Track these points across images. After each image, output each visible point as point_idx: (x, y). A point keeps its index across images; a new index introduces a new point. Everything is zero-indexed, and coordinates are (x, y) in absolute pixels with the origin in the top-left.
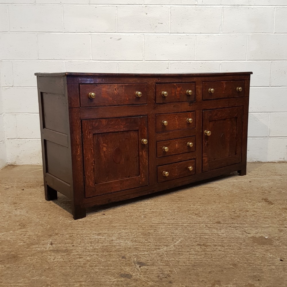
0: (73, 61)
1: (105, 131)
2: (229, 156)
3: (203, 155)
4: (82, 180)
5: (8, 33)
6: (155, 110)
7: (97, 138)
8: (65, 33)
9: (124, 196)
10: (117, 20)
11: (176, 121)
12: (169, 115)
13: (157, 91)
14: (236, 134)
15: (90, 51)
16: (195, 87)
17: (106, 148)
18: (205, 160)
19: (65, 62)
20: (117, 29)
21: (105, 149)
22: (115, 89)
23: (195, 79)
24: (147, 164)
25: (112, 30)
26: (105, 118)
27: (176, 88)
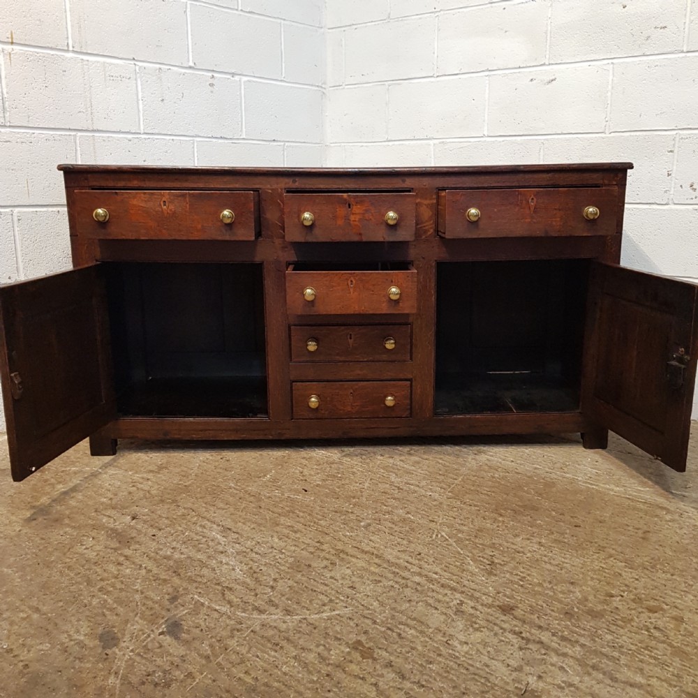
0: (448, 140)
5: (341, 87)
8: (439, 79)
10: (549, 34)
11: (352, 290)
15: (484, 116)
19: (434, 144)
20: (547, 56)
25: (536, 59)
27: (349, 205)
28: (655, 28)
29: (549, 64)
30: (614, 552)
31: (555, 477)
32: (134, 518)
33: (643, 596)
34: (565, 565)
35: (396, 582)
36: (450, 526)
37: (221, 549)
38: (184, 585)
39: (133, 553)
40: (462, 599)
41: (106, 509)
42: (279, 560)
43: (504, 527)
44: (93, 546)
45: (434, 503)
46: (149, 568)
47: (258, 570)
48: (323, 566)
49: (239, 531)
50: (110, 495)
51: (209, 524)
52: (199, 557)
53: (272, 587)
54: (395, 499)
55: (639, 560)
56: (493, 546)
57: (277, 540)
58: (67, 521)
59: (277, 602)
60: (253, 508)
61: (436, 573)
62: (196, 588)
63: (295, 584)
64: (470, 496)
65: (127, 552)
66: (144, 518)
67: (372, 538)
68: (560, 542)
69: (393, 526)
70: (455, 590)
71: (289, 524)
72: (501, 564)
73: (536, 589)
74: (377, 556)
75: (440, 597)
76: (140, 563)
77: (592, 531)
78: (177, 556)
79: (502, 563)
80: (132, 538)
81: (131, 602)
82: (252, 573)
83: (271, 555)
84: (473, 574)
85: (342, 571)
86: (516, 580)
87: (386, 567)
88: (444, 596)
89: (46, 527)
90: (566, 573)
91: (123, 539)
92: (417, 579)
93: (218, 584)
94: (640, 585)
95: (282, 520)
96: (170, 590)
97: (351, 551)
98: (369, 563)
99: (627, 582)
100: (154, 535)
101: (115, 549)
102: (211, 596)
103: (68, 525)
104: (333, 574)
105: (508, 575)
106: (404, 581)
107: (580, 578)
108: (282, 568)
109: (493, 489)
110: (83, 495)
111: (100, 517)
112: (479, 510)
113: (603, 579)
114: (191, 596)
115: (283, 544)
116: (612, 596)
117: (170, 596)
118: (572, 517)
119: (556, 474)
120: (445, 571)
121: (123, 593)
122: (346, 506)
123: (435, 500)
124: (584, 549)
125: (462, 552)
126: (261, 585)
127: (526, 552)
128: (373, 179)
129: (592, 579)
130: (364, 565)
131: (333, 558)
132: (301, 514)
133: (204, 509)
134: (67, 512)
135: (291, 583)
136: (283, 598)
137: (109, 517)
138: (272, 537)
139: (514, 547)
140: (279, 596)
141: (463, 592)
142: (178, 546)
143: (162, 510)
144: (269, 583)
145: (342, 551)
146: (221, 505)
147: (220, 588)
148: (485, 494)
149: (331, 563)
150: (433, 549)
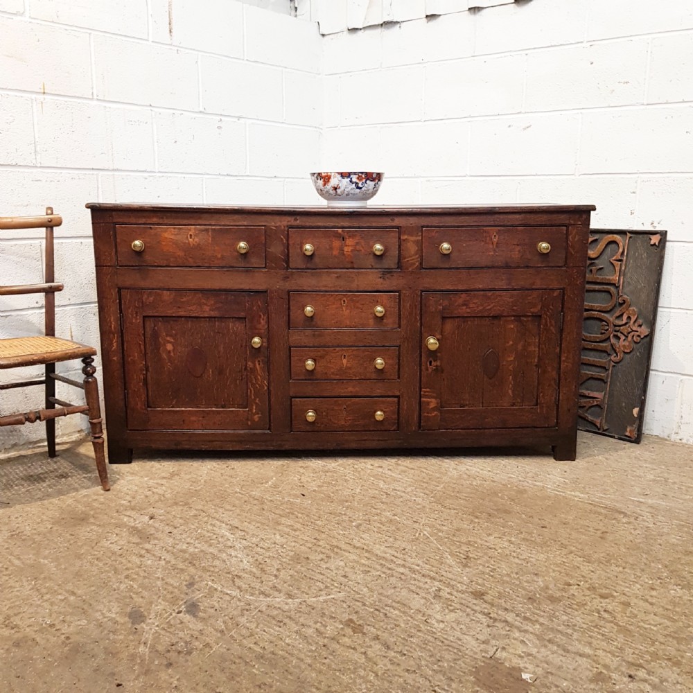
1: (170, 313)
2: (513, 406)
3: (422, 393)
4: (122, 397)
5: (337, 128)
6: (287, 281)
7: (153, 325)
8: (426, 123)
9: (209, 441)
10: (525, 86)
11: (344, 309)
12: (324, 296)
13: (291, 243)
14: (539, 356)
15: (467, 158)
16: (399, 238)
17: (173, 346)
18: (428, 403)
19: (422, 182)
20: (524, 106)
21: (169, 347)
22: (191, 235)
23: (398, 221)
24: (266, 388)
25: (513, 108)
26: (168, 290)
27: (343, 238)
28: (619, 82)
29: (525, 113)
30: (574, 548)
31: (527, 485)
32: (152, 518)
33: (597, 585)
34: (531, 559)
35: (384, 573)
36: (432, 526)
37: (229, 544)
38: (199, 573)
39: (153, 547)
40: (440, 586)
41: (126, 510)
42: (282, 554)
43: (479, 528)
44: (116, 541)
45: (418, 507)
46: (167, 560)
47: (263, 562)
48: (320, 558)
49: (245, 529)
50: (128, 498)
51: (218, 523)
52: (210, 551)
53: (276, 576)
54: (383, 503)
55: (596, 556)
56: (469, 543)
57: (278, 537)
58: (92, 520)
59: (280, 588)
60: (257, 509)
61: (418, 565)
62: (210, 576)
63: (296, 574)
64: (451, 501)
65: (147, 546)
66: (161, 518)
67: (363, 536)
68: (528, 540)
69: (381, 526)
70: (434, 579)
71: (289, 524)
72: (475, 559)
73: (505, 578)
74: (367, 551)
75: (421, 584)
76: (159, 555)
77: (557, 531)
78: (191, 549)
79: (476, 557)
80: (151, 535)
81: (154, 587)
82: (258, 564)
83: (274, 550)
84: (450, 566)
85: (337, 563)
86: (487, 571)
87: (374, 559)
88: (424, 584)
89: (75, 525)
90: (532, 566)
91: (143, 535)
92: (402, 570)
93: (229, 573)
94: (595, 576)
95: (283, 520)
96: (187, 578)
97: (343, 546)
98: (360, 557)
99: (583, 574)
100: (170, 533)
101: (137, 544)
102: (222, 583)
103: (93, 524)
104: (328, 565)
105: (481, 567)
106: (389, 572)
107: (543, 570)
108: (284, 560)
109: (471, 495)
110: (104, 498)
111: (122, 517)
112: (458, 513)
113: (563, 571)
114: (206, 582)
115: (285, 541)
116: (570, 585)
117: (187, 583)
118: (540, 519)
119: (528, 482)
120: (426, 564)
121: (147, 580)
122: (340, 509)
123: (419, 504)
124: (549, 546)
125: (441, 548)
126: (265, 574)
127: (497, 548)
128: (366, 219)
129: (554, 571)
130: (355, 558)
131: (327, 552)
132: (300, 515)
133: (214, 511)
134: (92, 513)
135: (291, 572)
136: (285, 585)
137: (129, 516)
138: (275, 534)
139: (488, 544)
140: (282, 583)
141: (441, 581)
142: (192, 541)
143: (176, 510)
144: (273, 572)
145: (337, 547)
146: (228, 507)
147: (230, 576)
148: (464, 499)
149: (327, 557)
150: (415, 545)
